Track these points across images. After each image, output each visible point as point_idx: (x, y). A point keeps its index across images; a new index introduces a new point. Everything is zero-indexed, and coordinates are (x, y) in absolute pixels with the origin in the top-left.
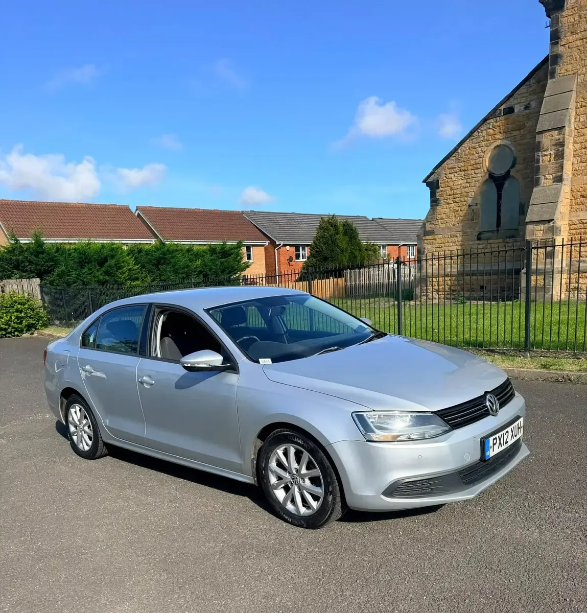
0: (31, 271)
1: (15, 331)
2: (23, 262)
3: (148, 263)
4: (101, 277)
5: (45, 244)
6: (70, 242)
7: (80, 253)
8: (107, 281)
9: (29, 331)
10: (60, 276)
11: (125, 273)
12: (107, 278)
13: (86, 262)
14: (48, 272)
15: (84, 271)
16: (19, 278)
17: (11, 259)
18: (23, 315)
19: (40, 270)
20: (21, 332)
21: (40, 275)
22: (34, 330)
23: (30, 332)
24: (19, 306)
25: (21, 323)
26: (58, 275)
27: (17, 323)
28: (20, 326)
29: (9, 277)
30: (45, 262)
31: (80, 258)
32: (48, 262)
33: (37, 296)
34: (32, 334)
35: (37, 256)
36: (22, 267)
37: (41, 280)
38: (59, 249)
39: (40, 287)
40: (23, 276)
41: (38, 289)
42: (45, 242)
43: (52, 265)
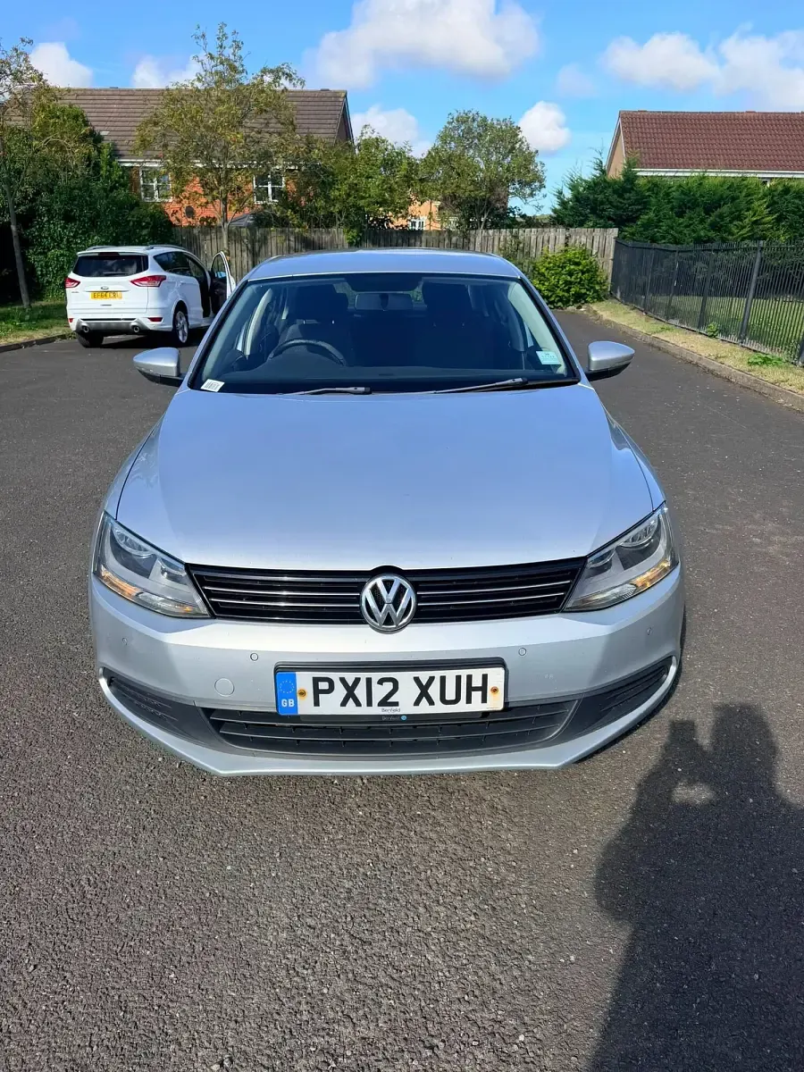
0: (610, 218)
1: (559, 301)
2: (602, 203)
3: (794, 213)
4: (702, 233)
5: (638, 176)
6: (677, 174)
7: (683, 193)
8: (710, 240)
9: (577, 303)
10: (646, 226)
11: (745, 227)
12: (712, 234)
13: (689, 208)
14: (633, 219)
15: (681, 220)
16: (592, 227)
17: (588, 198)
18: (573, 279)
19: (621, 216)
20: (566, 303)
21: (620, 222)
22: (583, 302)
23: (577, 305)
24: (572, 267)
25: (568, 291)
26: (643, 225)
27: (564, 291)
28: (566, 294)
29: (581, 224)
30: (630, 205)
31: (682, 200)
32: (634, 205)
33: (609, 255)
34: (579, 307)
35: (621, 196)
36: (600, 210)
37: (621, 231)
38: (655, 185)
39: (616, 242)
40: (597, 224)
41: (613, 243)
42: (638, 174)
43: (638, 210)
